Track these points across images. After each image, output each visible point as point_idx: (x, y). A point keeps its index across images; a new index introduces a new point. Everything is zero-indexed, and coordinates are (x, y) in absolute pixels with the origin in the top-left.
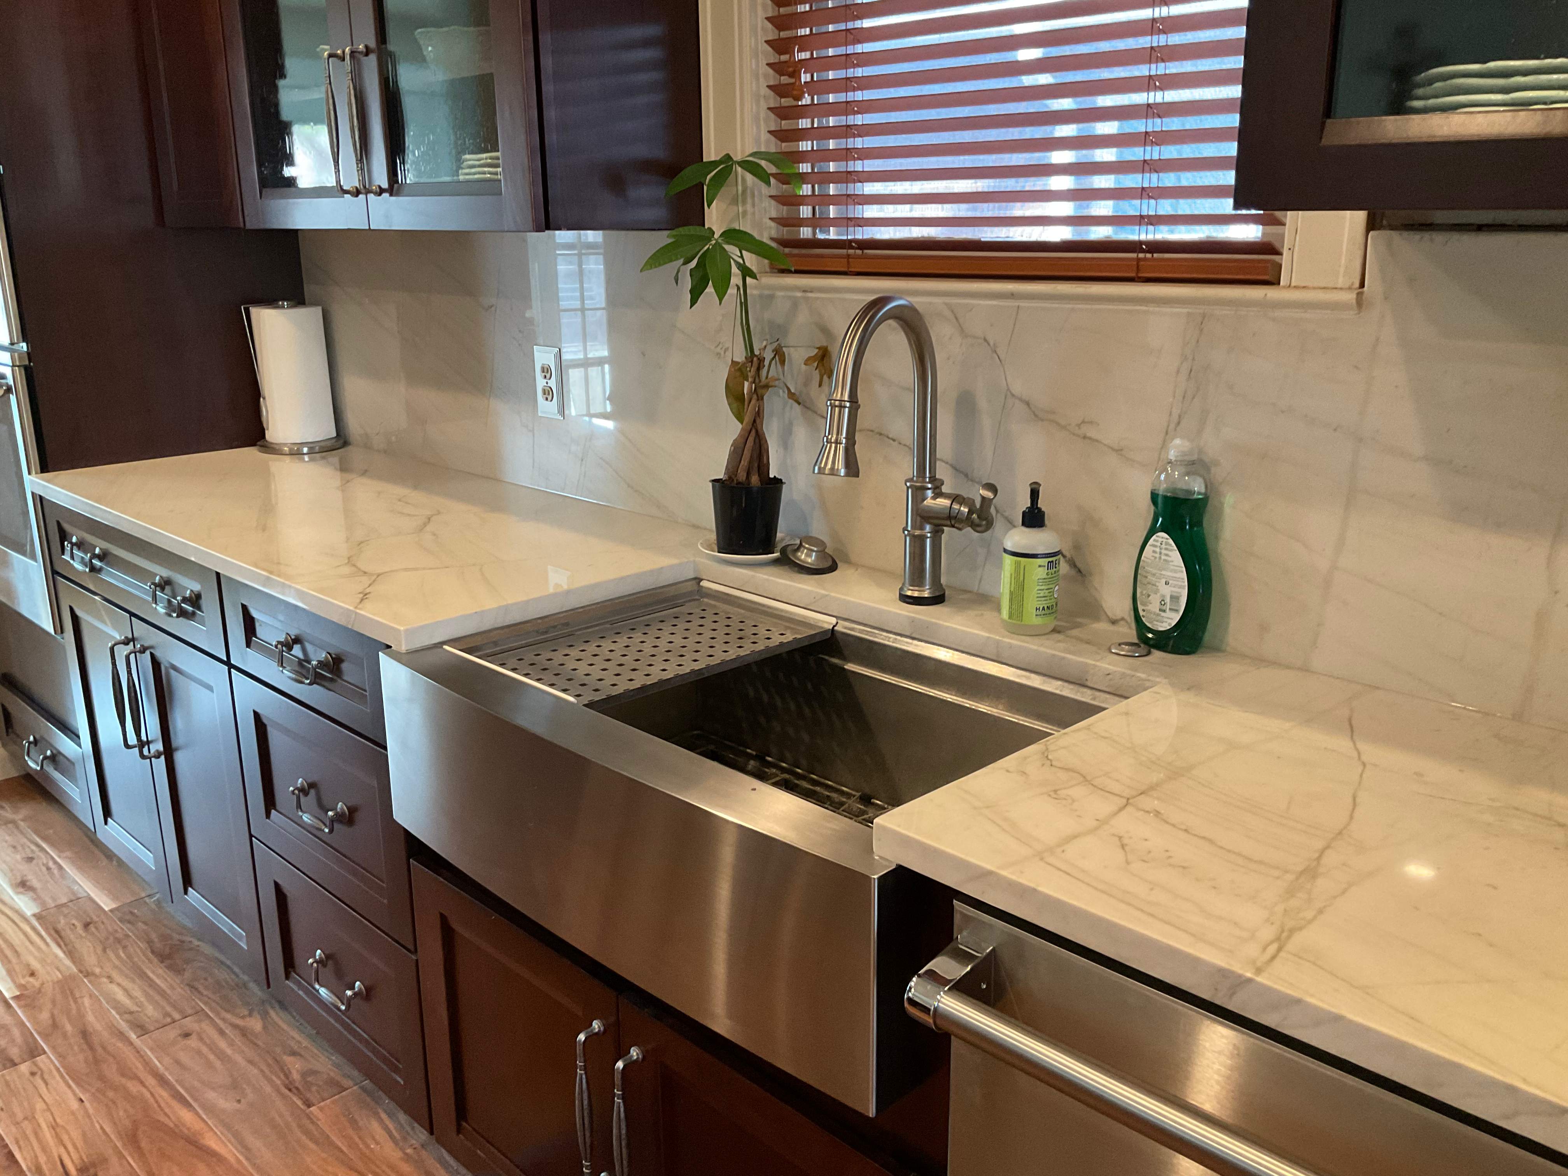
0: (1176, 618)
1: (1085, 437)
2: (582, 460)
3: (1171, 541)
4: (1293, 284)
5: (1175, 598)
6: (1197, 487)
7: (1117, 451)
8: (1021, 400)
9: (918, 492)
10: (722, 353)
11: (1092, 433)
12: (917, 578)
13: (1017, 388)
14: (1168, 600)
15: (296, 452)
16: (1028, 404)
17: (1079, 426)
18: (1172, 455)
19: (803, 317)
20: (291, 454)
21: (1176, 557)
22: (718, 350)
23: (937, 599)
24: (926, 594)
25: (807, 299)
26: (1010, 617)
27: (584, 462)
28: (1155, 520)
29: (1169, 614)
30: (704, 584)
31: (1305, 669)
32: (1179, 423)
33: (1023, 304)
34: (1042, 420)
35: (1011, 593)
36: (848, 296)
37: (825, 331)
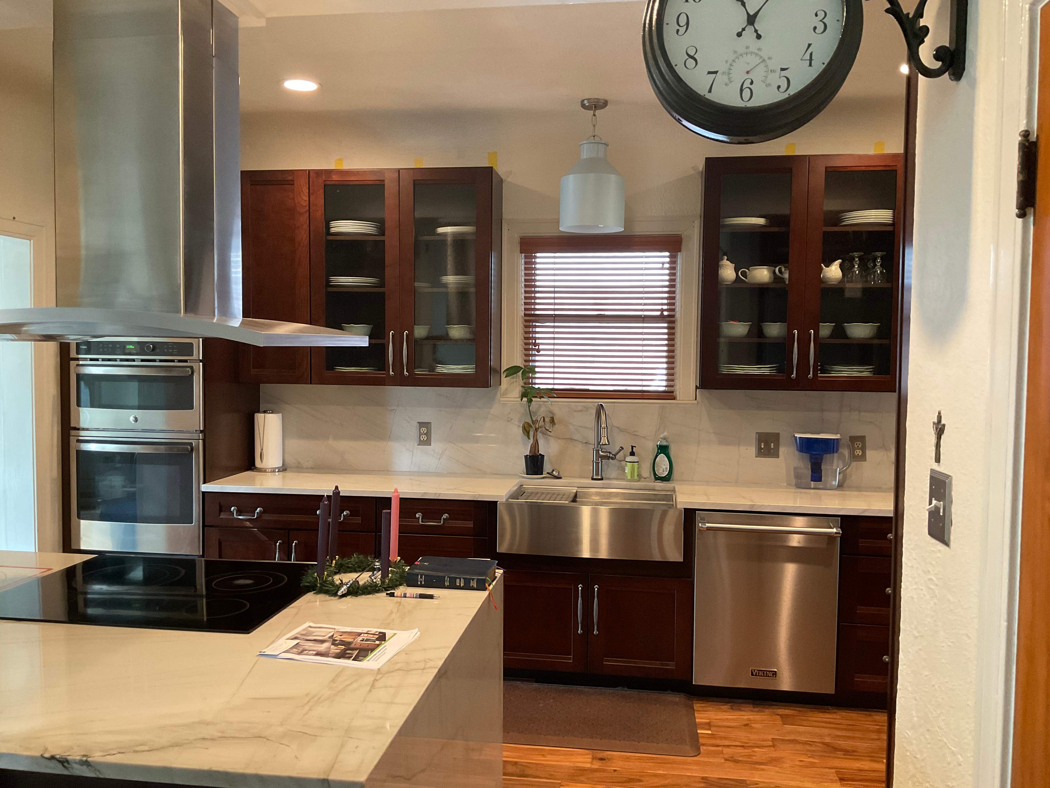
0: (667, 473)
1: (635, 435)
2: (440, 459)
3: (664, 455)
4: (681, 399)
5: (666, 468)
6: (665, 443)
7: (643, 437)
8: (616, 427)
9: (597, 451)
10: (510, 420)
11: (637, 434)
12: (597, 474)
13: (615, 425)
14: (665, 469)
15: (273, 471)
16: (618, 428)
17: (633, 432)
18: (662, 436)
19: (543, 409)
20: (271, 472)
21: (666, 459)
22: (509, 419)
23: (602, 479)
24: (599, 478)
25: (545, 404)
26: (631, 478)
27: (441, 460)
28: (658, 451)
29: (665, 472)
30: (524, 486)
31: (693, 481)
32: (659, 430)
33: (616, 404)
34: (623, 432)
35: (631, 472)
36: (559, 403)
37: (551, 412)
